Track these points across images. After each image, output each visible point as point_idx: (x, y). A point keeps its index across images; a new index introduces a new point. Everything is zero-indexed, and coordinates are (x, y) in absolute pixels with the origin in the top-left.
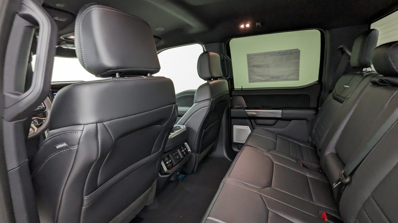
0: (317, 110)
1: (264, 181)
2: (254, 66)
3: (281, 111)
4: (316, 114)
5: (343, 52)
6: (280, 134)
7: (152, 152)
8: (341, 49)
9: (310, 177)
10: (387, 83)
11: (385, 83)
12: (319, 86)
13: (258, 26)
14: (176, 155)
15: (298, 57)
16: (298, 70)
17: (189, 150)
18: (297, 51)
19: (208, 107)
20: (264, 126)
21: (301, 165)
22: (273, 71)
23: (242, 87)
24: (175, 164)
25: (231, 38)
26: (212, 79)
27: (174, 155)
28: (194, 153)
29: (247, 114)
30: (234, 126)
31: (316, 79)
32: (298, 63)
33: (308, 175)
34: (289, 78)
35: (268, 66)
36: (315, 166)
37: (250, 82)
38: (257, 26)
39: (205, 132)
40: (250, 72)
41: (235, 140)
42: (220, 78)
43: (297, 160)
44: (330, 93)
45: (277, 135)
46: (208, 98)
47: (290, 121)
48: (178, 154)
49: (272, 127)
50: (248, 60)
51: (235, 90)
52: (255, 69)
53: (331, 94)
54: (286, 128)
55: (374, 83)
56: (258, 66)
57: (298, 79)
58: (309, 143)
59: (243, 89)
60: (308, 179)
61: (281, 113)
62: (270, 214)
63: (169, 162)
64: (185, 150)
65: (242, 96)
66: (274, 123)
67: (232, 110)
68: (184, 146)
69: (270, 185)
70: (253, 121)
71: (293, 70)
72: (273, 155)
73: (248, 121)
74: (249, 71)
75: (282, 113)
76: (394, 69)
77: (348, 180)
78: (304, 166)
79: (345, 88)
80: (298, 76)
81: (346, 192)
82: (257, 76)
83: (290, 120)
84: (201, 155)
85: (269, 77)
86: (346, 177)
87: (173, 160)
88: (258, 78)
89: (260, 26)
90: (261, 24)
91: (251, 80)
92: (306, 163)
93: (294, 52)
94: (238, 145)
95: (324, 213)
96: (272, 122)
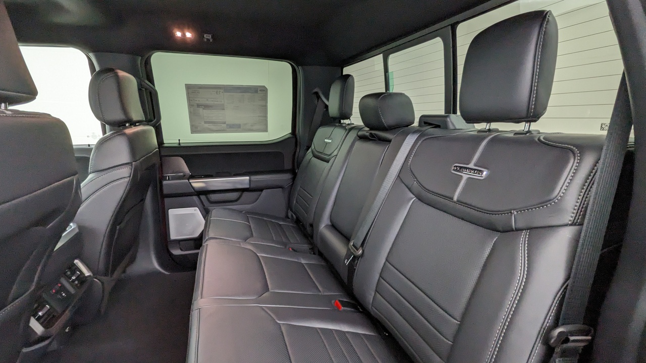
0: (294, 173)
1: (259, 286)
2: (199, 106)
3: (248, 178)
4: (294, 179)
5: (318, 97)
6: (252, 213)
7: (11, 297)
8: (316, 93)
9: (306, 264)
10: (375, 138)
11: (373, 137)
12: (294, 140)
13: (208, 40)
14: (58, 292)
15: (265, 98)
16: (266, 117)
17: (87, 273)
18: (263, 89)
19: (127, 180)
20: (224, 204)
21: (291, 250)
22: (230, 115)
23: (179, 140)
24: (59, 310)
25: (153, 51)
26: (127, 125)
27: (54, 291)
28: (99, 277)
29: (193, 188)
30: (170, 210)
31: (289, 130)
32: (265, 108)
33: (303, 261)
34: (254, 128)
35: (222, 108)
36: (306, 247)
37: (193, 132)
38: (205, 40)
39: (120, 230)
40: (193, 115)
41: (174, 235)
42: (140, 122)
43: (285, 245)
44: (308, 149)
45: (247, 215)
46: (126, 162)
47: (260, 192)
48: (63, 288)
49: (235, 203)
50: (188, 94)
51: (165, 145)
52: (201, 111)
53: (310, 150)
54: (255, 204)
55: (363, 138)
56: (206, 107)
57: (266, 130)
58: (289, 218)
59: (182, 145)
60: (304, 265)
61: (248, 181)
62: (283, 329)
63: (45, 310)
64: (79, 276)
65: (181, 156)
66: (238, 196)
67: (165, 182)
68: (74, 269)
69: (266, 289)
70: (203, 197)
71: (259, 116)
72: (254, 245)
73: (195, 198)
74: (190, 113)
75: (250, 180)
76: (383, 122)
77: (360, 252)
78: (294, 250)
79: (327, 143)
80: (266, 125)
81: (360, 267)
82: (206, 122)
83: (260, 190)
84: (112, 278)
85: (225, 125)
86: (357, 249)
87: (53, 304)
88: (207, 125)
89: (211, 41)
90: (212, 37)
91: (194, 129)
92: (296, 246)
93: (260, 90)
94: (179, 243)
95: (337, 301)
96: (234, 195)
